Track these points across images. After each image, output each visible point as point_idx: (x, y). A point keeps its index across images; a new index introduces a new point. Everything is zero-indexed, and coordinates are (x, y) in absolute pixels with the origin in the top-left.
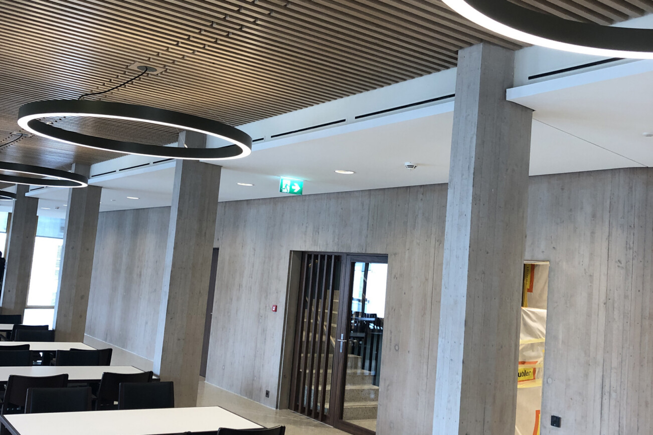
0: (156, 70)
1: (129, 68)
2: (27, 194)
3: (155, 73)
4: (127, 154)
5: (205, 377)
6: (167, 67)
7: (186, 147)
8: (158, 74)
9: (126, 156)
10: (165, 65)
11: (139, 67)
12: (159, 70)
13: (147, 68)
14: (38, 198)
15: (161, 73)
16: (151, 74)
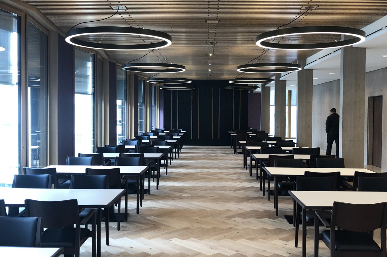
0: (314, 7)
1: (301, 9)
2: (280, 79)
3: (314, 9)
4: (322, 49)
5: (381, 168)
6: (318, 5)
7: (336, 41)
8: (315, 9)
9: (322, 51)
10: (317, 4)
11: (305, 8)
12: (315, 7)
13: (309, 8)
14: (286, 80)
15: (317, 8)
16: (313, 10)
